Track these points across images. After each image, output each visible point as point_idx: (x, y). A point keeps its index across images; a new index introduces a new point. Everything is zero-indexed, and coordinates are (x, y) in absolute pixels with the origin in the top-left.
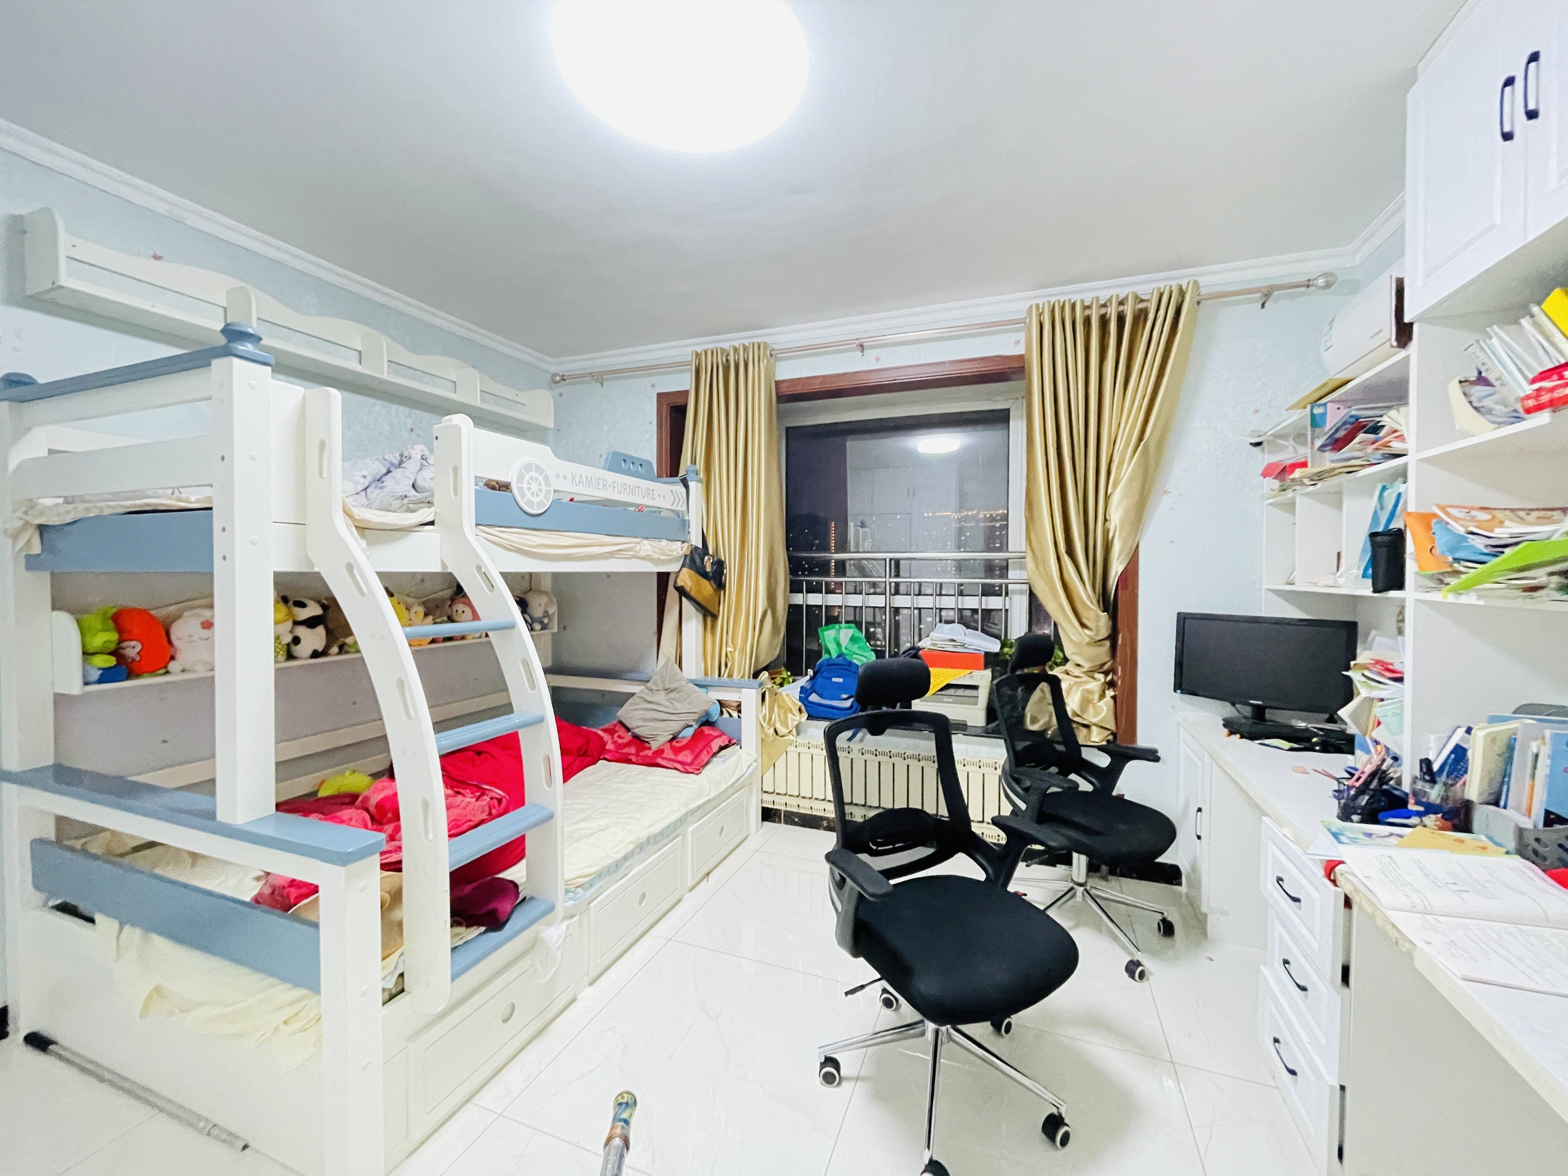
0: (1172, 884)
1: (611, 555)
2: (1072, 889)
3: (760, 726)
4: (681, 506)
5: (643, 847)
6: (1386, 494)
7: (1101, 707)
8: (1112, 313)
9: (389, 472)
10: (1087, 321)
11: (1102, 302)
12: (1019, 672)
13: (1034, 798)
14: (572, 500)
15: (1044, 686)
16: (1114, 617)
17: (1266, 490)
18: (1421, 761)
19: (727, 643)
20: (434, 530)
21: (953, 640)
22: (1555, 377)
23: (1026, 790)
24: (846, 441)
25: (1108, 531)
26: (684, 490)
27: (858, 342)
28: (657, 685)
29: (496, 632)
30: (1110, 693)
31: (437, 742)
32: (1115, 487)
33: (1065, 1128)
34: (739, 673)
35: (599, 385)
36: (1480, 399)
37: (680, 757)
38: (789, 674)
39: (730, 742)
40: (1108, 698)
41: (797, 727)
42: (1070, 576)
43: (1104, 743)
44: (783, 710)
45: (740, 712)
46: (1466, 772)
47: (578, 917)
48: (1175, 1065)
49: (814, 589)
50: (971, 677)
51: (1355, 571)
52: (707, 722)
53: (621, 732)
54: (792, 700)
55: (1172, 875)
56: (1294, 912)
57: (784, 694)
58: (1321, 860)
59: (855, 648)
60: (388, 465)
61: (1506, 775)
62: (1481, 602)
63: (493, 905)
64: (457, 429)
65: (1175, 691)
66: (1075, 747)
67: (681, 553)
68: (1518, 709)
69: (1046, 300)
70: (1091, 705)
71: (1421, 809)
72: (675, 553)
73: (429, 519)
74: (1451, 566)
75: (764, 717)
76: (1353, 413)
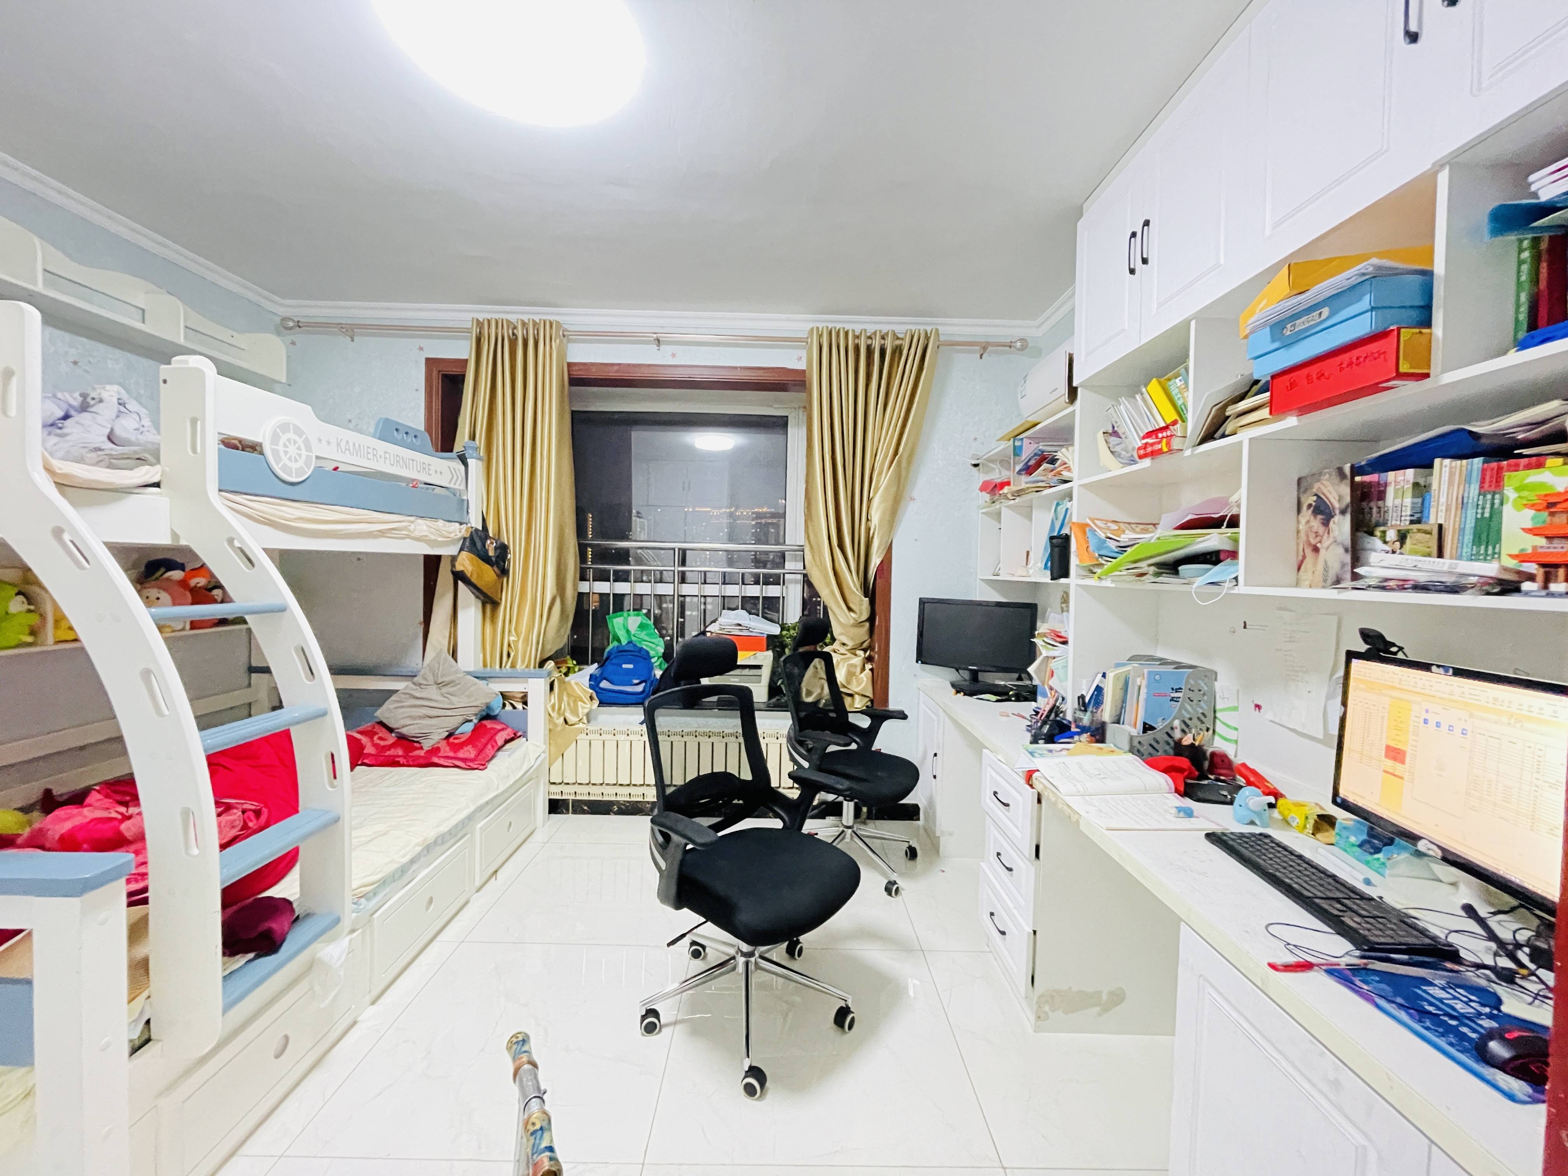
0: (912, 819)
1: (382, 534)
2: (843, 831)
3: (548, 716)
4: (460, 485)
5: (429, 849)
6: (1059, 508)
7: (862, 678)
8: (876, 345)
9: (66, 417)
10: (857, 348)
11: (868, 334)
12: (801, 650)
13: (815, 757)
14: (336, 469)
15: (818, 663)
16: (872, 603)
17: (981, 502)
18: (1079, 698)
19: (510, 631)
20: (160, 494)
21: (740, 625)
22: (1154, 436)
23: (809, 750)
24: (630, 430)
25: (869, 529)
26: (462, 467)
27: (655, 335)
28: (426, 679)
29: (256, 616)
30: (868, 666)
31: (203, 741)
32: (875, 493)
33: (851, 1016)
34: (523, 662)
35: (349, 339)
36: (1114, 446)
37: (461, 754)
38: (575, 662)
39: (515, 734)
40: (867, 671)
41: (588, 715)
42: (840, 566)
43: (865, 708)
44: (572, 699)
45: (525, 703)
46: (1102, 703)
47: (360, 931)
48: (925, 952)
49: (603, 577)
50: (756, 658)
51: (1039, 564)
52: (487, 716)
53: (383, 733)
54: (583, 689)
55: (912, 813)
56: (1004, 814)
57: (572, 682)
58: (1023, 772)
59: (643, 635)
60: (65, 407)
61: (1124, 701)
62: (1113, 585)
63: (267, 925)
64: (200, 374)
65: (917, 662)
66: (843, 712)
67: (460, 535)
68: (1131, 657)
69: (825, 324)
70: (854, 677)
71: (1079, 730)
72: (453, 535)
73: (155, 480)
74: (1097, 560)
75: (553, 707)
76: (1041, 447)
